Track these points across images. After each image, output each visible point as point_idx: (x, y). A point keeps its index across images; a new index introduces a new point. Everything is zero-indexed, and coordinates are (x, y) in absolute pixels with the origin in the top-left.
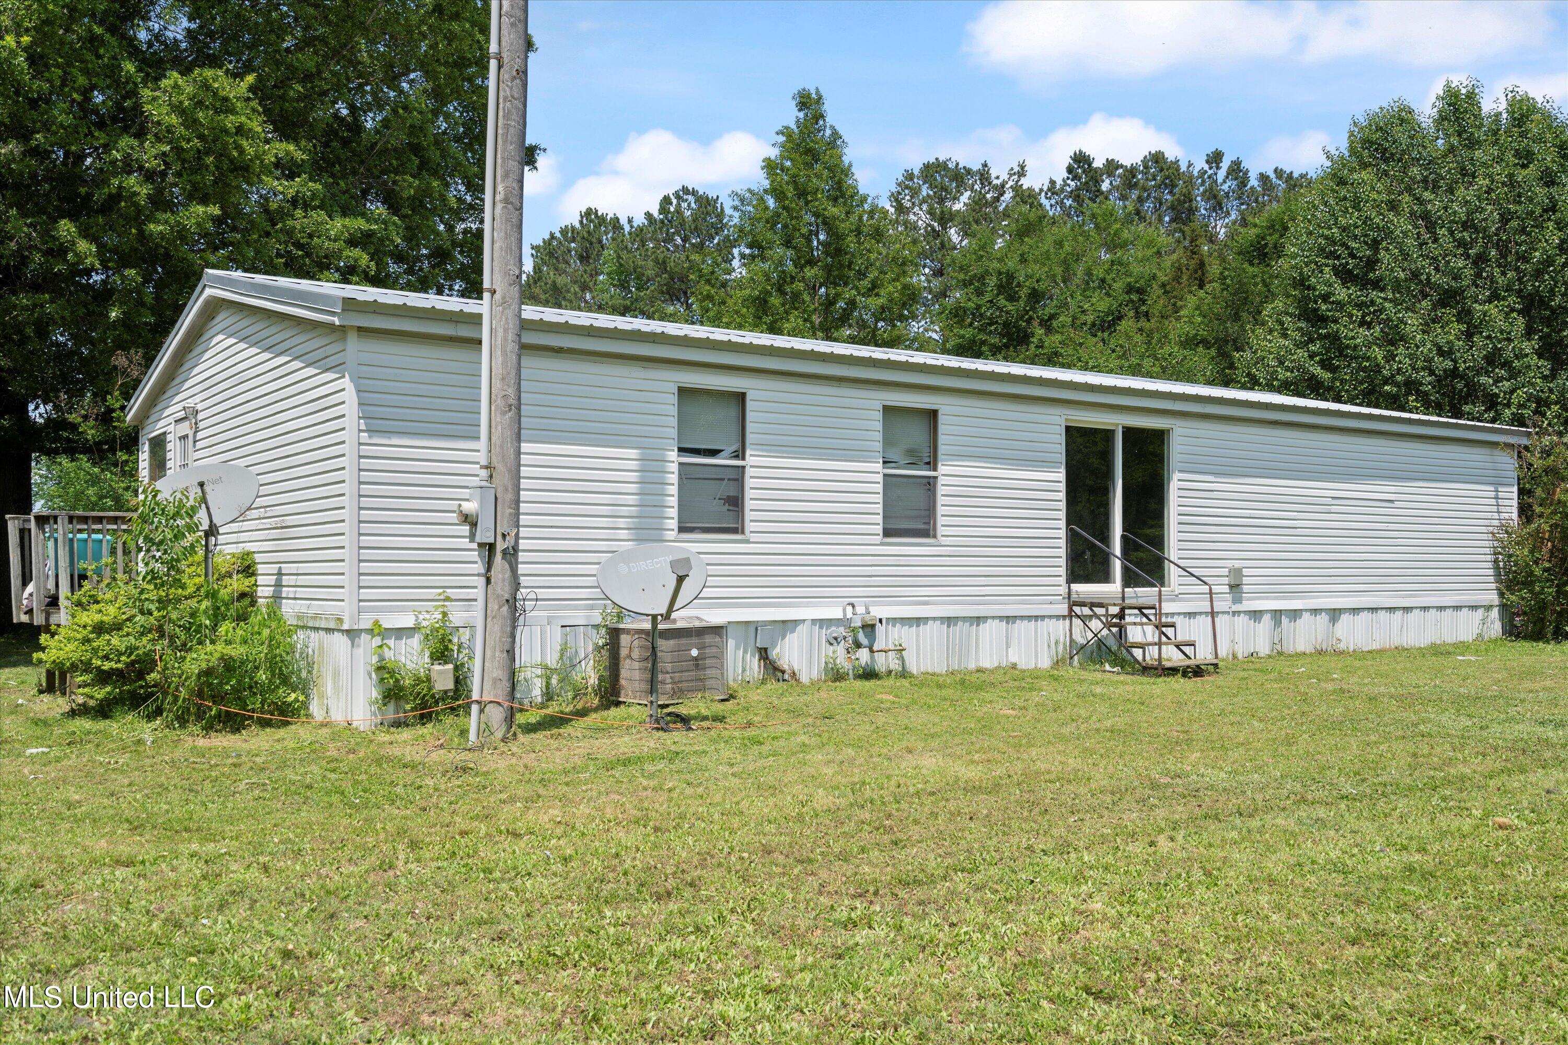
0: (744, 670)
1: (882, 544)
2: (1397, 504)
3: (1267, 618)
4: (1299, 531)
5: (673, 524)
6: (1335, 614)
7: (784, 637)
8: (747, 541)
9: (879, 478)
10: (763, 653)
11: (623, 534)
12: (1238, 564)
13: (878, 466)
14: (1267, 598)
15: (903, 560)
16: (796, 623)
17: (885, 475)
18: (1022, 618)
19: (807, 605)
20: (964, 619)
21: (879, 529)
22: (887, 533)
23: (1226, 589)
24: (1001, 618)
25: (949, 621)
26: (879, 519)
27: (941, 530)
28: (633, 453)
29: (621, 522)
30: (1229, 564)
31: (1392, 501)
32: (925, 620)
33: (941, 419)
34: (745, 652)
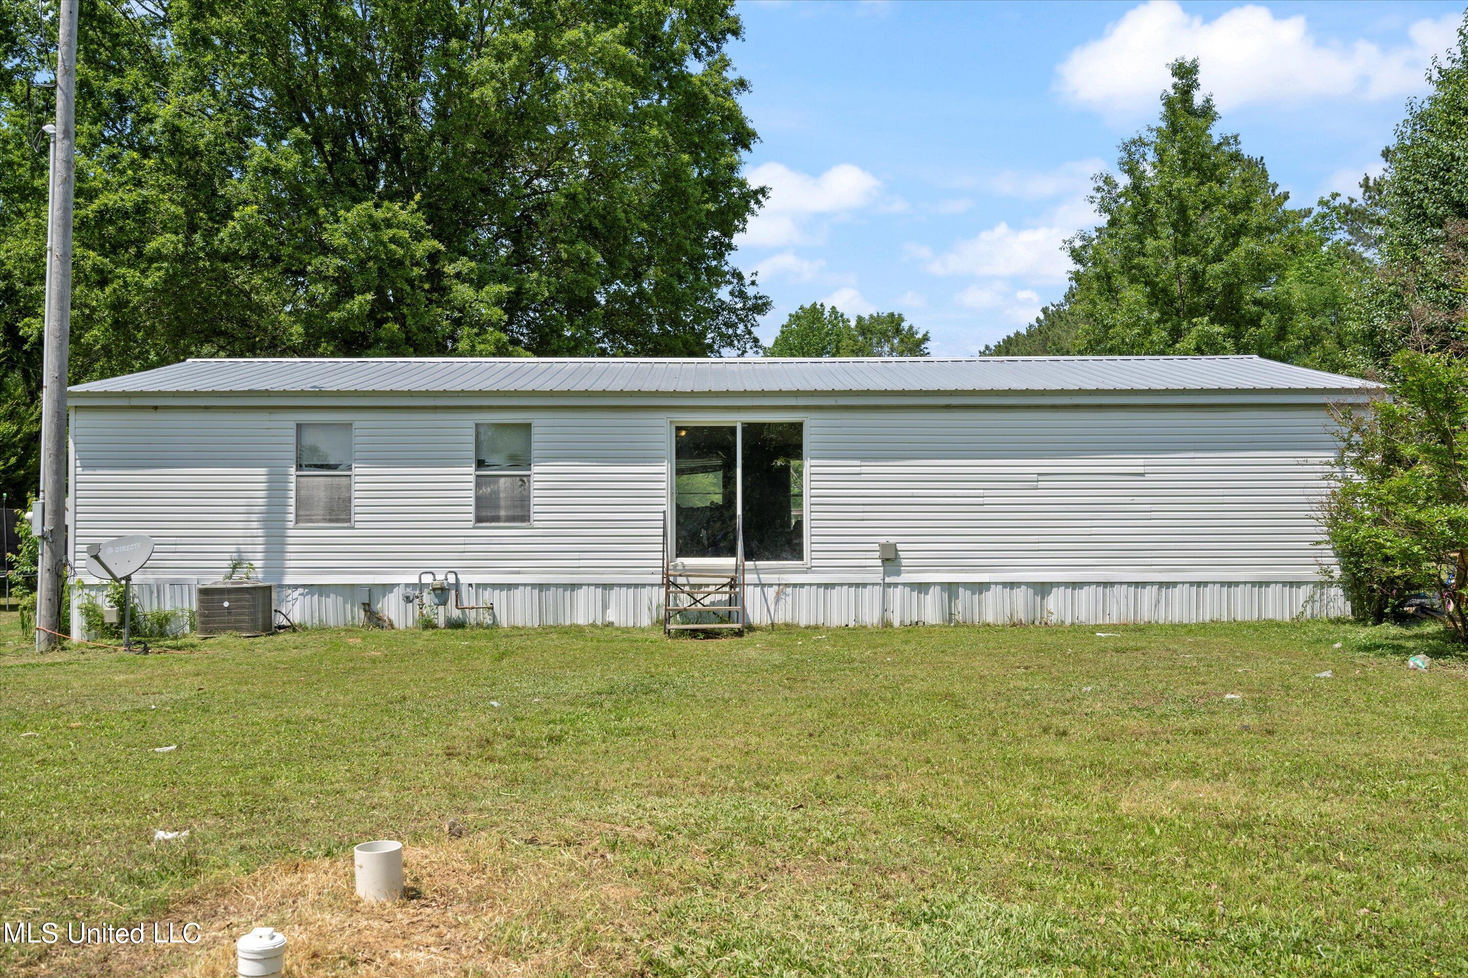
0: (353, 618)
1: (474, 528)
2: (1147, 477)
3: (934, 591)
4: (986, 508)
5: (292, 517)
6: (1043, 589)
7: (384, 597)
8: (353, 528)
9: (472, 478)
10: (367, 608)
11: (255, 525)
12: (892, 540)
13: (472, 470)
14: (937, 571)
15: (495, 540)
16: (393, 586)
17: (478, 476)
18: (620, 585)
19: (403, 573)
20: (557, 586)
21: (472, 517)
22: (479, 519)
23: (879, 562)
24: (597, 585)
25: (542, 587)
26: (472, 509)
27: (534, 517)
28: (263, 471)
29: (254, 517)
30: (883, 540)
31: (1142, 474)
32: (516, 586)
33: (534, 430)
34: (353, 605)
